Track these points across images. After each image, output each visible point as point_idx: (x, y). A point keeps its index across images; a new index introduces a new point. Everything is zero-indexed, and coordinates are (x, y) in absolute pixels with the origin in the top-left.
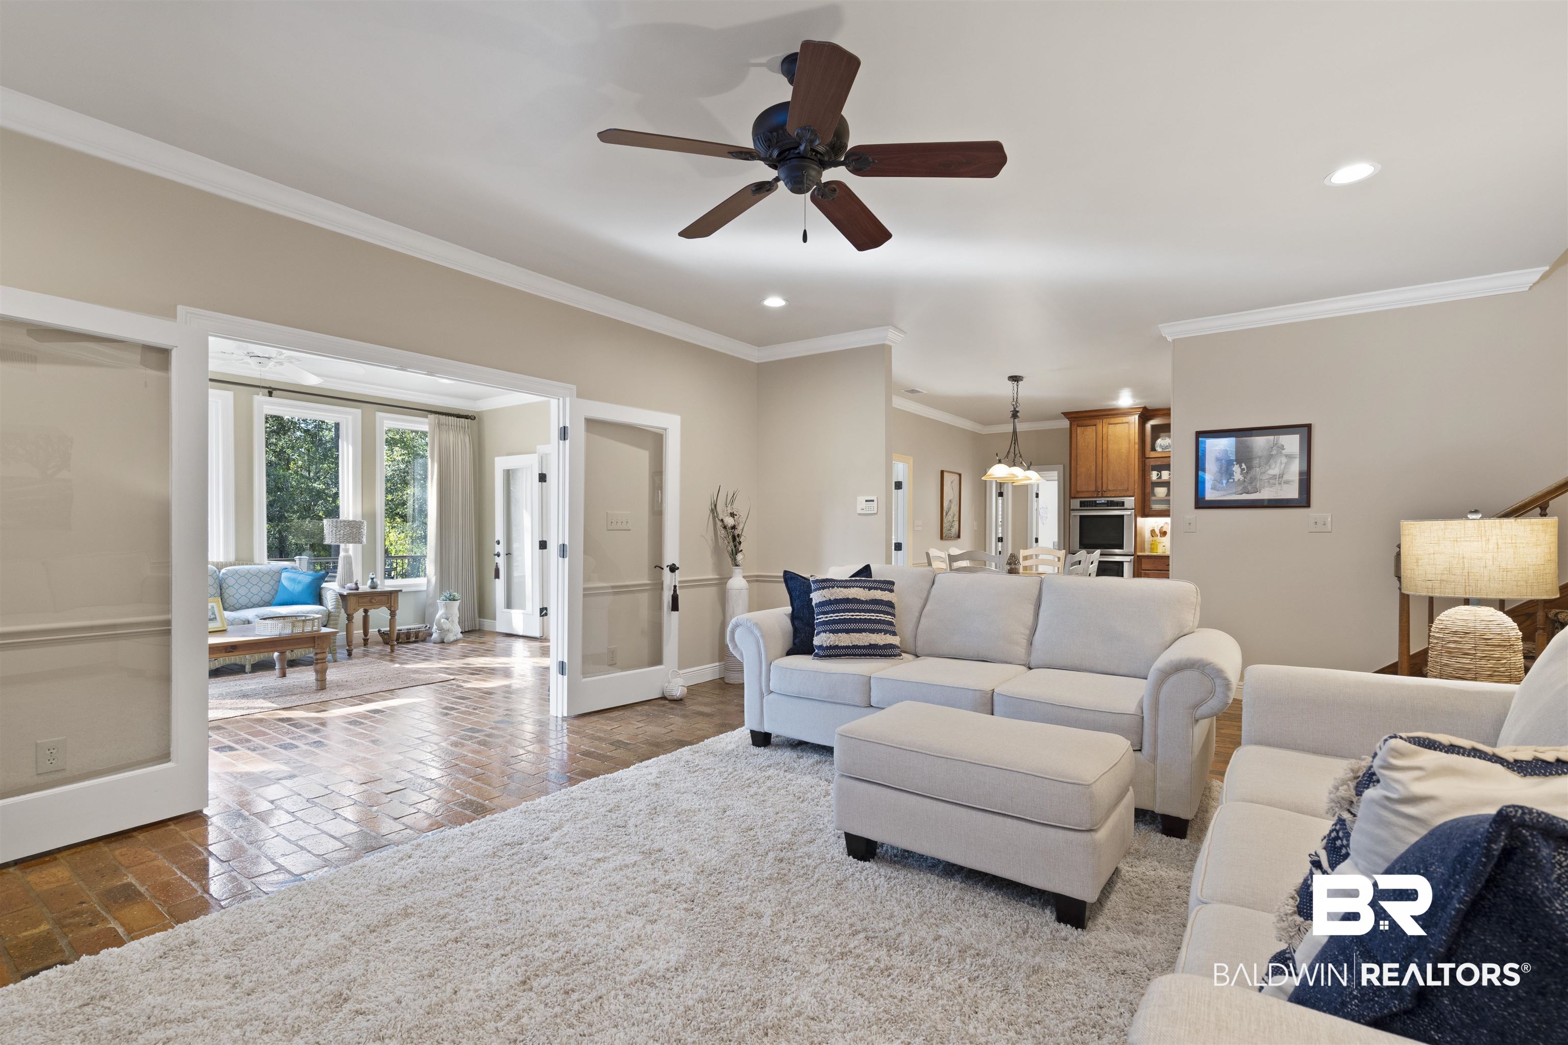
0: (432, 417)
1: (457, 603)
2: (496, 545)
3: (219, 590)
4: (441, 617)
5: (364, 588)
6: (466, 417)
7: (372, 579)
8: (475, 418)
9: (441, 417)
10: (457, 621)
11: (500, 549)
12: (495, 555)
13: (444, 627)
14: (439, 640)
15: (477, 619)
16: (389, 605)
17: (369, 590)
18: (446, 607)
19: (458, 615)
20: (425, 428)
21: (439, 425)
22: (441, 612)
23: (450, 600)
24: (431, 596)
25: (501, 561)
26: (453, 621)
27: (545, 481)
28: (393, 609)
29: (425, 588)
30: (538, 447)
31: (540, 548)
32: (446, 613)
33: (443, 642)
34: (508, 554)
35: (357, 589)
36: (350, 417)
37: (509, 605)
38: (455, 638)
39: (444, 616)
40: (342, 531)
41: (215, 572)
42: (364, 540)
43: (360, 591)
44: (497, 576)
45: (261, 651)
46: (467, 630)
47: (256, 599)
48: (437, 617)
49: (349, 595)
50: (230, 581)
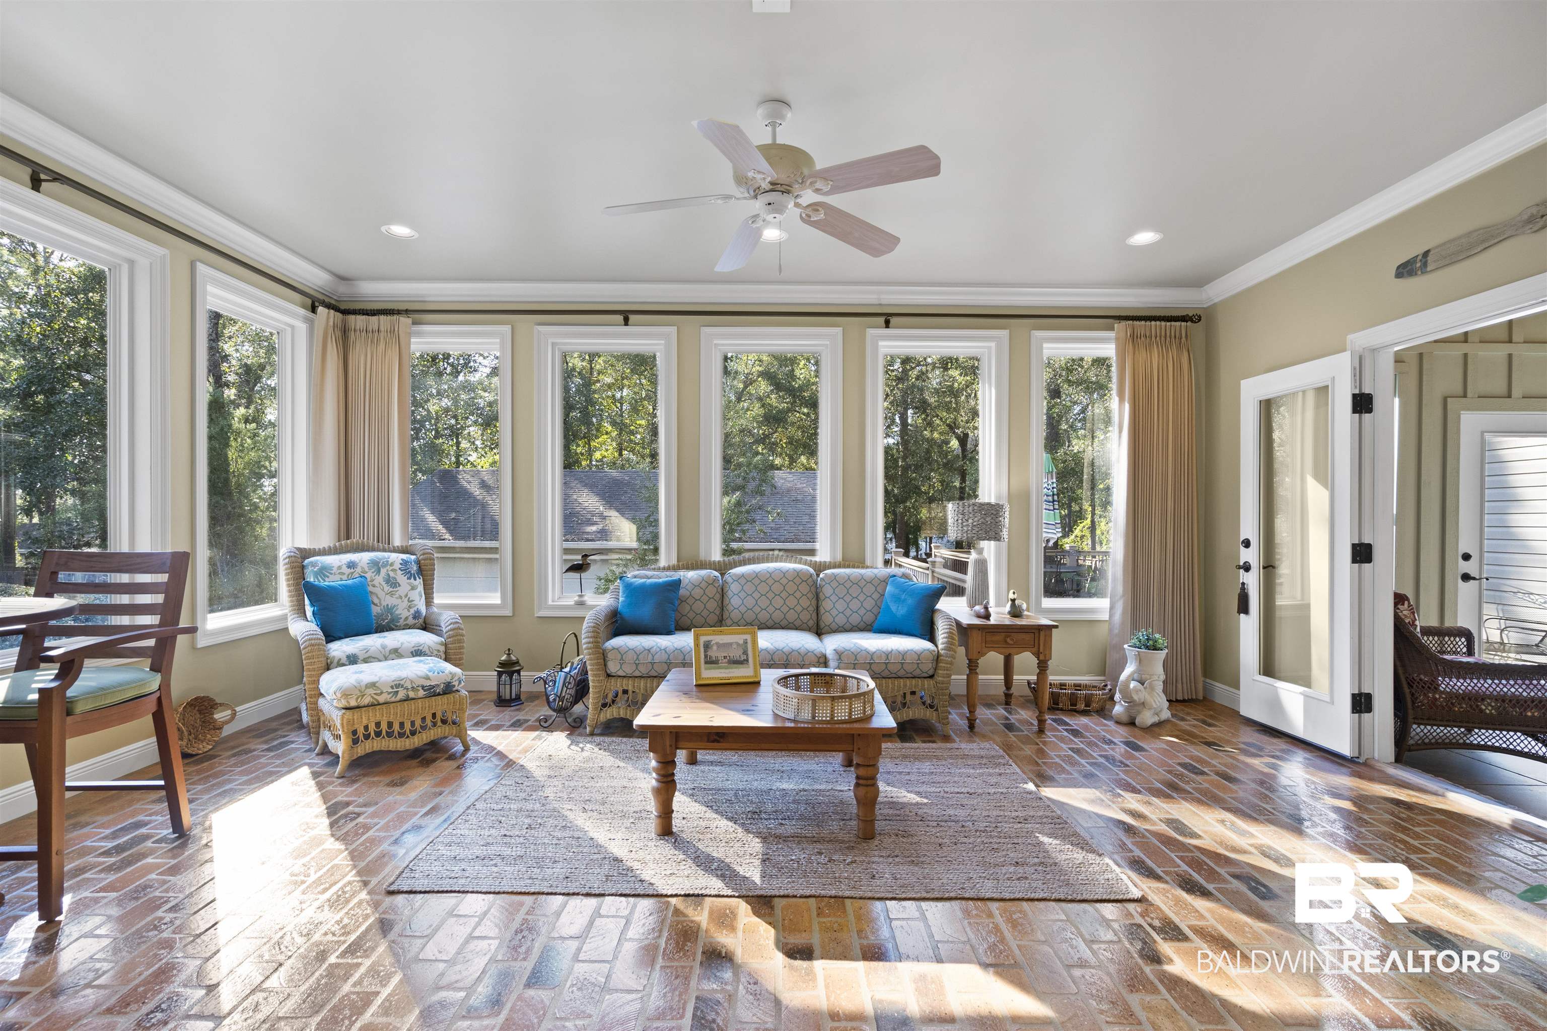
0: (1119, 326)
1: (1162, 654)
2: (1242, 548)
3: (814, 602)
4: (1131, 678)
5: (999, 615)
6: (1184, 319)
7: (1013, 601)
8: (1200, 317)
9: (1137, 323)
10: (1159, 687)
11: (1250, 555)
12: (1240, 567)
13: (1135, 697)
14: (1125, 719)
15: (1201, 679)
16: (1035, 649)
17: (1007, 620)
18: (1140, 660)
19: (1163, 677)
20: (1108, 350)
21: (1134, 337)
22: (1130, 669)
23: (1147, 648)
24: (1116, 631)
25: (1252, 581)
26: (1152, 688)
27: (1370, 411)
28: (1042, 658)
29: (1105, 616)
30: (1350, 337)
31: (1354, 561)
32: (1139, 671)
33: (1132, 723)
34: (1269, 567)
35: (987, 616)
36: (993, 345)
37: (1268, 668)
38: (1155, 719)
39: (1136, 676)
40: (970, 521)
41: (811, 576)
42: (1005, 533)
43: (993, 621)
44: (1244, 607)
45: (763, 746)
46: (1180, 698)
47: (855, 619)
48: (1123, 676)
49: (971, 627)
50: (827, 591)
